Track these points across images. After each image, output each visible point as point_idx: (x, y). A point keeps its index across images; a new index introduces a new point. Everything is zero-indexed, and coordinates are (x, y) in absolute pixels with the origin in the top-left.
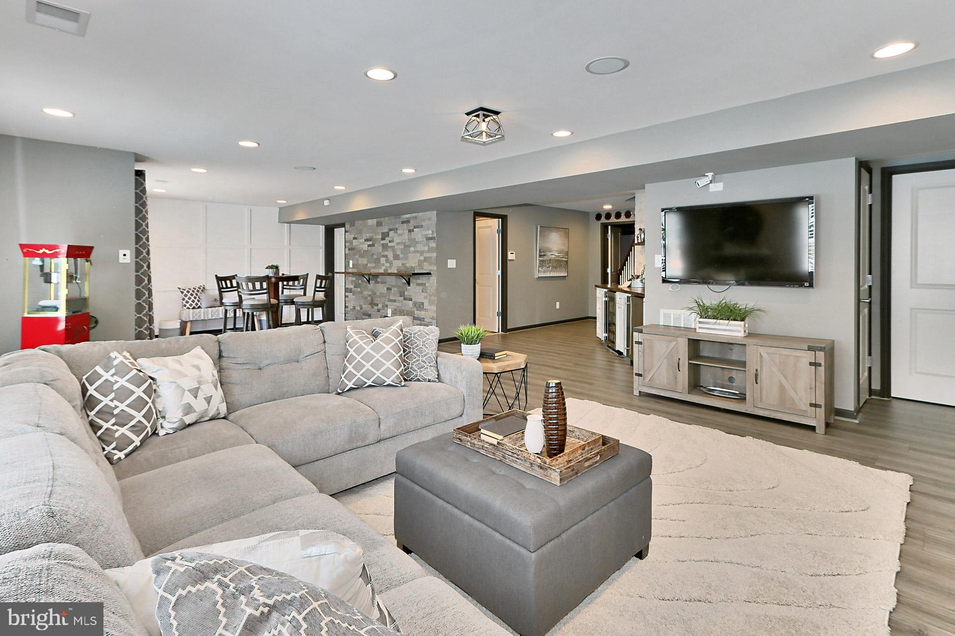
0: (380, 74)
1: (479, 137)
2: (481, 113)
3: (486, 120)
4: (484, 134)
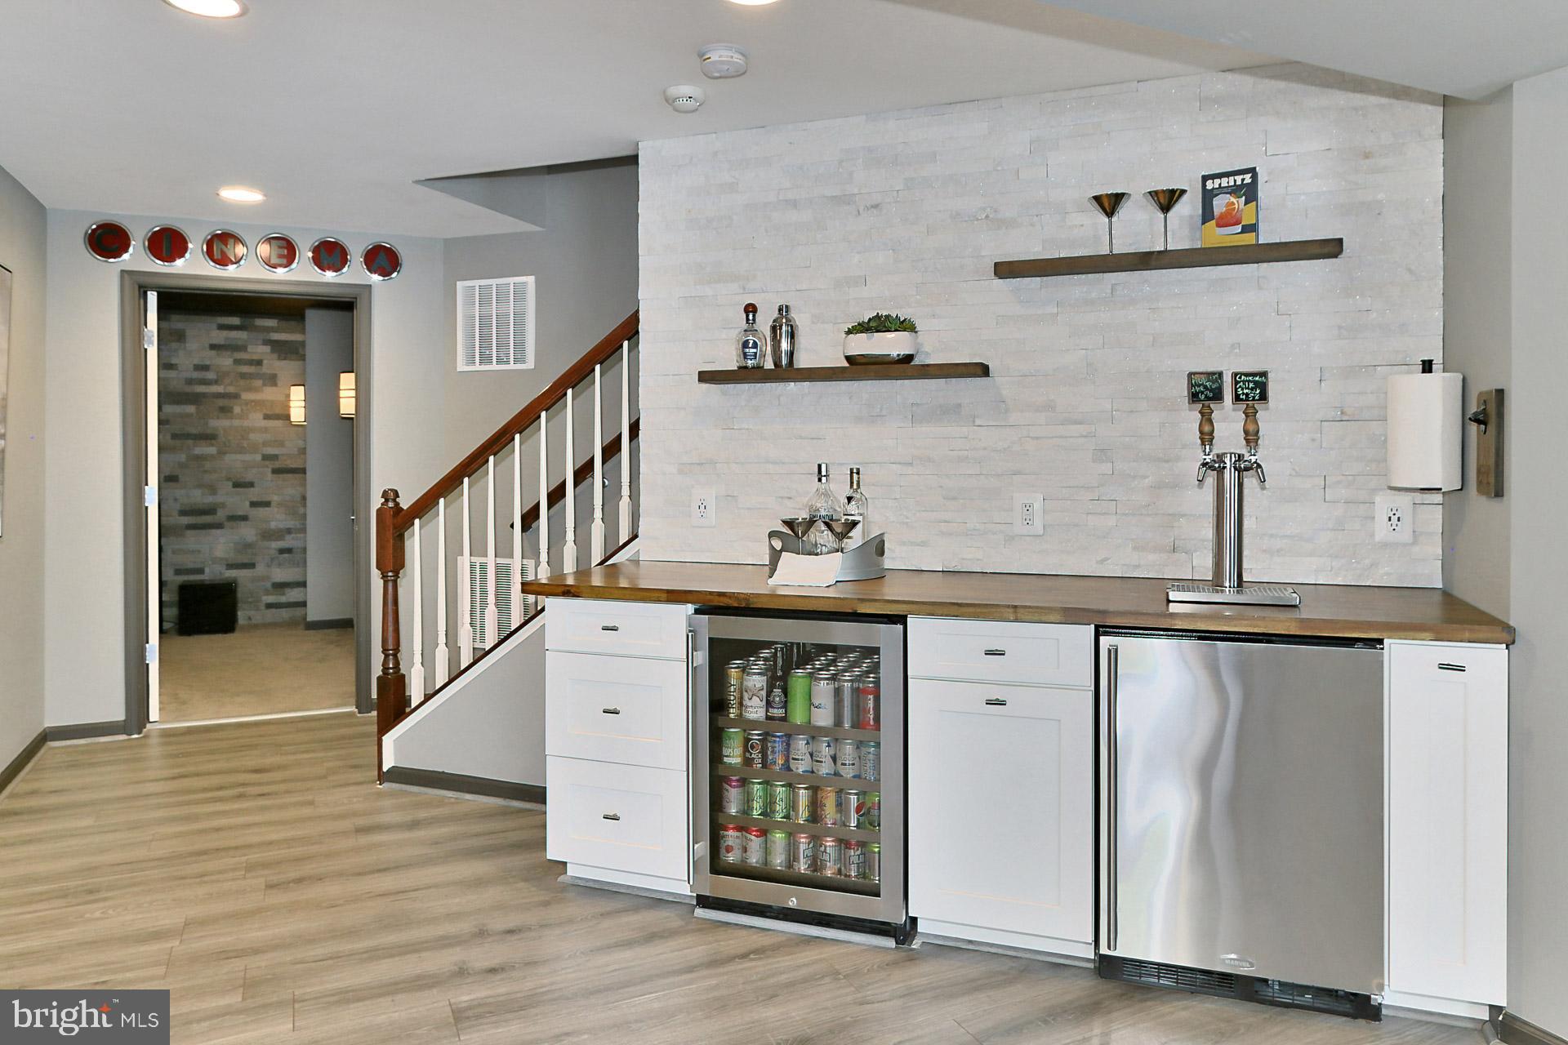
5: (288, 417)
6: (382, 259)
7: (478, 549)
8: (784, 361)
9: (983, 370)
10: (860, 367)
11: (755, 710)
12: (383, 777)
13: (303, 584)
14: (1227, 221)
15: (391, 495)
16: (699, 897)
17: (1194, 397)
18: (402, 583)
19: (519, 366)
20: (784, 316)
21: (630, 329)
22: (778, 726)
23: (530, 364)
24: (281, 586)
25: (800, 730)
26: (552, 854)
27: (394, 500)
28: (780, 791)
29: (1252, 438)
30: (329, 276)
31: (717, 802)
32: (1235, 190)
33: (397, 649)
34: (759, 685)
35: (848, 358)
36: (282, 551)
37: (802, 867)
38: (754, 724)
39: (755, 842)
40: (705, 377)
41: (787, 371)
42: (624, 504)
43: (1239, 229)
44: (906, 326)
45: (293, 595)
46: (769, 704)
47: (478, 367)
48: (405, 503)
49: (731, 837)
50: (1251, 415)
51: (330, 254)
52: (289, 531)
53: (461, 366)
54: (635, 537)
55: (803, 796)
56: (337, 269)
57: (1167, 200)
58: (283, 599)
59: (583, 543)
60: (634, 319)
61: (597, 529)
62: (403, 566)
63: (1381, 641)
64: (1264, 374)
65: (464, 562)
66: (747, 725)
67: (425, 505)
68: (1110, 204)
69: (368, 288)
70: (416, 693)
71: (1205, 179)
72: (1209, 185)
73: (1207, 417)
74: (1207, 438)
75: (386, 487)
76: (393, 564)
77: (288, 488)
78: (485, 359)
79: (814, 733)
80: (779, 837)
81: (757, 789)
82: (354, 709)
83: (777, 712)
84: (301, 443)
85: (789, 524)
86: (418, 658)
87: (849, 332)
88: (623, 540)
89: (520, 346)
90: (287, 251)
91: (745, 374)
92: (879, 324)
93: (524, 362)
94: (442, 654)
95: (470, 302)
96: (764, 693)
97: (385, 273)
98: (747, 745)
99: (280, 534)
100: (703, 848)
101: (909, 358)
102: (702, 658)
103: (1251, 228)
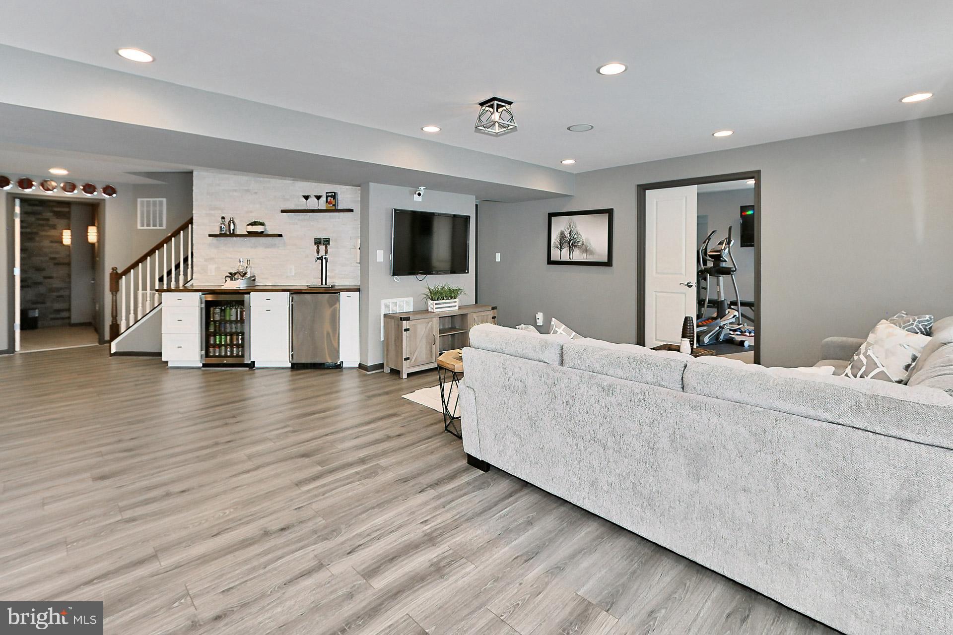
0: (613, 69)
1: (491, 128)
2: (496, 102)
3: (500, 110)
4: (497, 124)
5: (61, 242)
6: (109, 191)
7: (144, 288)
8: (232, 232)
9: (280, 236)
10: (251, 234)
11: (217, 317)
12: (111, 355)
13: (69, 310)
14: (330, 203)
15: (114, 269)
16: (203, 364)
17: (315, 244)
18: (118, 296)
19: (161, 228)
20: (232, 221)
21: (191, 221)
22: (224, 321)
23: (164, 227)
24: (58, 311)
25: (228, 321)
26: (164, 359)
27: (115, 270)
28: (223, 337)
29: (326, 252)
30: (89, 195)
31: (207, 341)
32: (331, 196)
33: (116, 316)
34: (218, 312)
35: (248, 232)
36: (58, 297)
37: (229, 354)
38: (217, 321)
39: (217, 350)
40: (210, 236)
41: (233, 235)
42: (189, 270)
43: (332, 205)
44: (262, 224)
45: (65, 314)
46: (221, 316)
47: (145, 228)
48: (119, 271)
49: (211, 349)
50: (326, 247)
51: (89, 188)
52: (61, 289)
53: (139, 227)
54: (192, 279)
55: (228, 337)
56: (91, 193)
57: (318, 197)
58: (58, 316)
59: (177, 280)
60: (192, 219)
61: (181, 277)
62: (118, 291)
63: (339, 292)
64: (329, 239)
65: (140, 292)
66: (215, 321)
67: (126, 272)
68: (306, 198)
69: (104, 200)
70: (123, 328)
71: (327, 193)
72: (327, 195)
73: (318, 247)
74: (318, 252)
75: (113, 267)
76: (115, 289)
77: (62, 271)
78: (148, 225)
79: (231, 322)
80: (223, 348)
81: (218, 337)
82: (97, 344)
83: (222, 318)
84: (68, 253)
85: (230, 273)
86: (124, 318)
87: (248, 225)
88: (189, 280)
89: (161, 221)
90: (73, 187)
91: (221, 235)
92: (254, 224)
93: (162, 226)
94: (132, 316)
95: (142, 205)
96: (219, 314)
97: (110, 195)
98: (215, 326)
99: (58, 289)
100: (203, 352)
101: (262, 232)
102: (203, 305)
103: (334, 205)
